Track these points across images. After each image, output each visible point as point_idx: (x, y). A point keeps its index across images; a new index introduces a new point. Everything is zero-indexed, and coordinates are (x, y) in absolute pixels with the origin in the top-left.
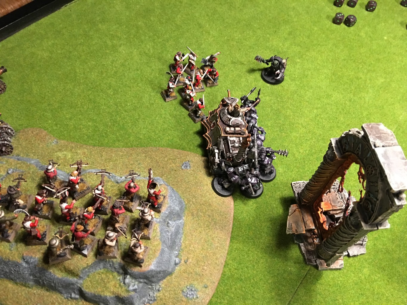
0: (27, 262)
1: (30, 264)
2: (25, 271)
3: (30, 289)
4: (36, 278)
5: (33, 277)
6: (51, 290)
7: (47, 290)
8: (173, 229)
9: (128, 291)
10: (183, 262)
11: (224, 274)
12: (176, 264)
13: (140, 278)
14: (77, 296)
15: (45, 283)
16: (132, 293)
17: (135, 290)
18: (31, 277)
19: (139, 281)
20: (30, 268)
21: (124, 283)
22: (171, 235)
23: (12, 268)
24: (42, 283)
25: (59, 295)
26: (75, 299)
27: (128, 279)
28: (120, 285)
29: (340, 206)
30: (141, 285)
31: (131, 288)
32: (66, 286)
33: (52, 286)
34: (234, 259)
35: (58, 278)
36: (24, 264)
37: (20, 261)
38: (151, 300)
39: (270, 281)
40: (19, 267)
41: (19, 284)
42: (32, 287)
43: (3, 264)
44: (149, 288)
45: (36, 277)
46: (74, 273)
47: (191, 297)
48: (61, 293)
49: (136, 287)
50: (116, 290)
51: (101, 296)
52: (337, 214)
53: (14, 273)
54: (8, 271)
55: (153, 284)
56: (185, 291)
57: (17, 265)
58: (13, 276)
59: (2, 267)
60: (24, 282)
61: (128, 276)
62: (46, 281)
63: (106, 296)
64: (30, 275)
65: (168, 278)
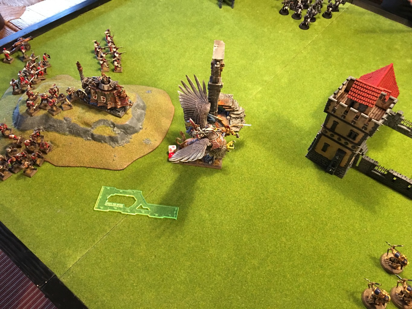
1: (67, 121)
2: (65, 125)
3: (66, 136)
6: (77, 136)
7: (75, 136)
8: (139, 113)
9: (116, 134)
10: (144, 129)
12: (140, 129)
13: (121, 129)
14: (90, 139)
16: (118, 135)
17: (119, 133)
18: (68, 129)
20: (67, 123)
21: (114, 131)
22: (138, 115)
23: (58, 124)
24: (73, 132)
26: (90, 140)
28: (111, 131)
30: (122, 132)
31: (117, 132)
32: (85, 133)
33: (78, 133)
35: (81, 128)
36: (65, 121)
37: (63, 120)
38: (127, 142)
40: (62, 123)
41: (61, 134)
42: (68, 135)
43: (54, 122)
44: (127, 137)
45: (70, 128)
46: (89, 125)
48: (82, 137)
50: (109, 133)
51: (102, 136)
53: (59, 127)
54: (56, 126)
55: (128, 135)
56: (144, 140)
58: (59, 129)
59: (53, 124)
60: (64, 132)
61: (116, 128)
62: (75, 130)
63: (104, 136)
64: (67, 127)
65: (136, 134)
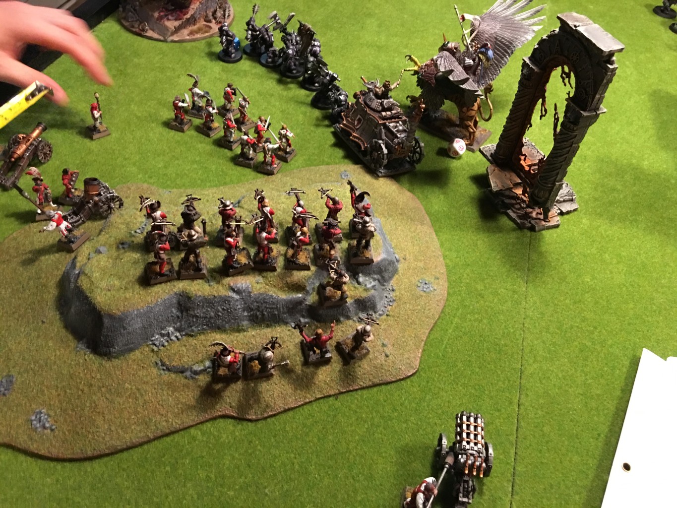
0: (238, 292)
1: (242, 294)
2: (237, 306)
3: (245, 333)
4: (252, 313)
5: (248, 312)
6: (273, 324)
7: (268, 326)
9: (366, 290)
11: (447, 266)
12: (397, 261)
14: (308, 320)
15: (266, 313)
16: (373, 292)
17: (373, 288)
18: (246, 314)
19: (373, 278)
20: (243, 299)
21: (359, 284)
23: (219, 308)
24: (260, 316)
25: (285, 326)
27: (361, 279)
28: (355, 287)
30: (377, 283)
31: (368, 286)
32: (293, 308)
33: (275, 314)
34: (450, 250)
35: (282, 300)
36: (235, 296)
37: (229, 293)
38: (391, 301)
39: (499, 257)
40: (229, 301)
41: (229, 332)
42: (247, 328)
43: (207, 307)
44: (383, 290)
45: (252, 310)
46: (300, 286)
47: (428, 290)
48: (285, 323)
49: (373, 284)
50: (353, 293)
53: (223, 314)
54: (213, 314)
55: (385, 284)
56: (419, 285)
57: (226, 300)
58: (220, 321)
59: (204, 311)
60: (236, 324)
61: (360, 275)
62: (266, 311)
64: (244, 310)
65: (396, 275)
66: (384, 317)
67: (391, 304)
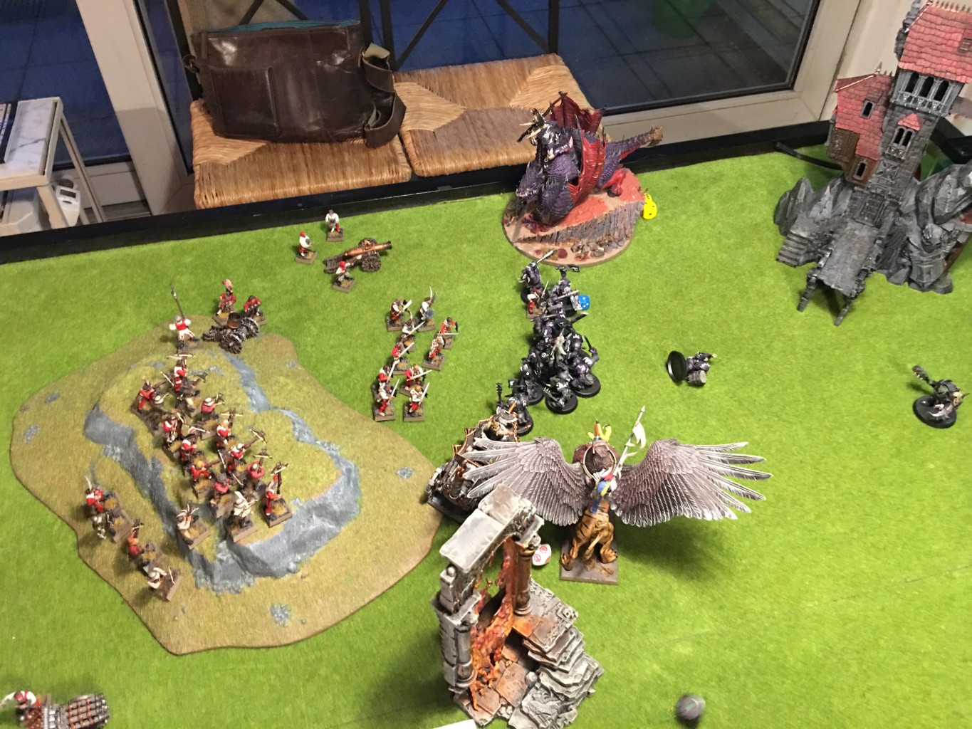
0: (153, 465)
1: (154, 469)
2: (148, 475)
3: (143, 498)
4: (152, 488)
6: (157, 511)
7: (154, 509)
8: (313, 528)
9: (215, 557)
10: (299, 574)
12: (289, 571)
13: (235, 552)
14: (173, 534)
15: (157, 498)
16: (217, 563)
17: (221, 561)
18: (149, 485)
19: (232, 555)
20: (152, 473)
21: (217, 546)
22: (305, 533)
23: (140, 464)
24: (154, 497)
25: (160, 520)
26: (170, 535)
27: (223, 545)
28: (212, 546)
29: (541, 643)
30: (231, 560)
31: (219, 556)
32: (169, 512)
33: (159, 506)
35: (166, 499)
36: (150, 467)
37: (149, 461)
38: (235, 590)
40: (145, 466)
41: (136, 487)
42: (145, 497)
43: (136, 456)
44: (242, 575)
47: (278, 619)
48: (163, 520)
49: (225, 558)
50: (205, 548)
52: (533, 652)
53: (139, 471)
55: (247, 572)
56: (275, 607)
57: (144, 462)
58: (137, 475)
60: (142, 487)
61: (225, 542)
63: (194, 549)
64: (150, 482)
65: (269, 578)
66: (214, 594)
67: (232, 591)
